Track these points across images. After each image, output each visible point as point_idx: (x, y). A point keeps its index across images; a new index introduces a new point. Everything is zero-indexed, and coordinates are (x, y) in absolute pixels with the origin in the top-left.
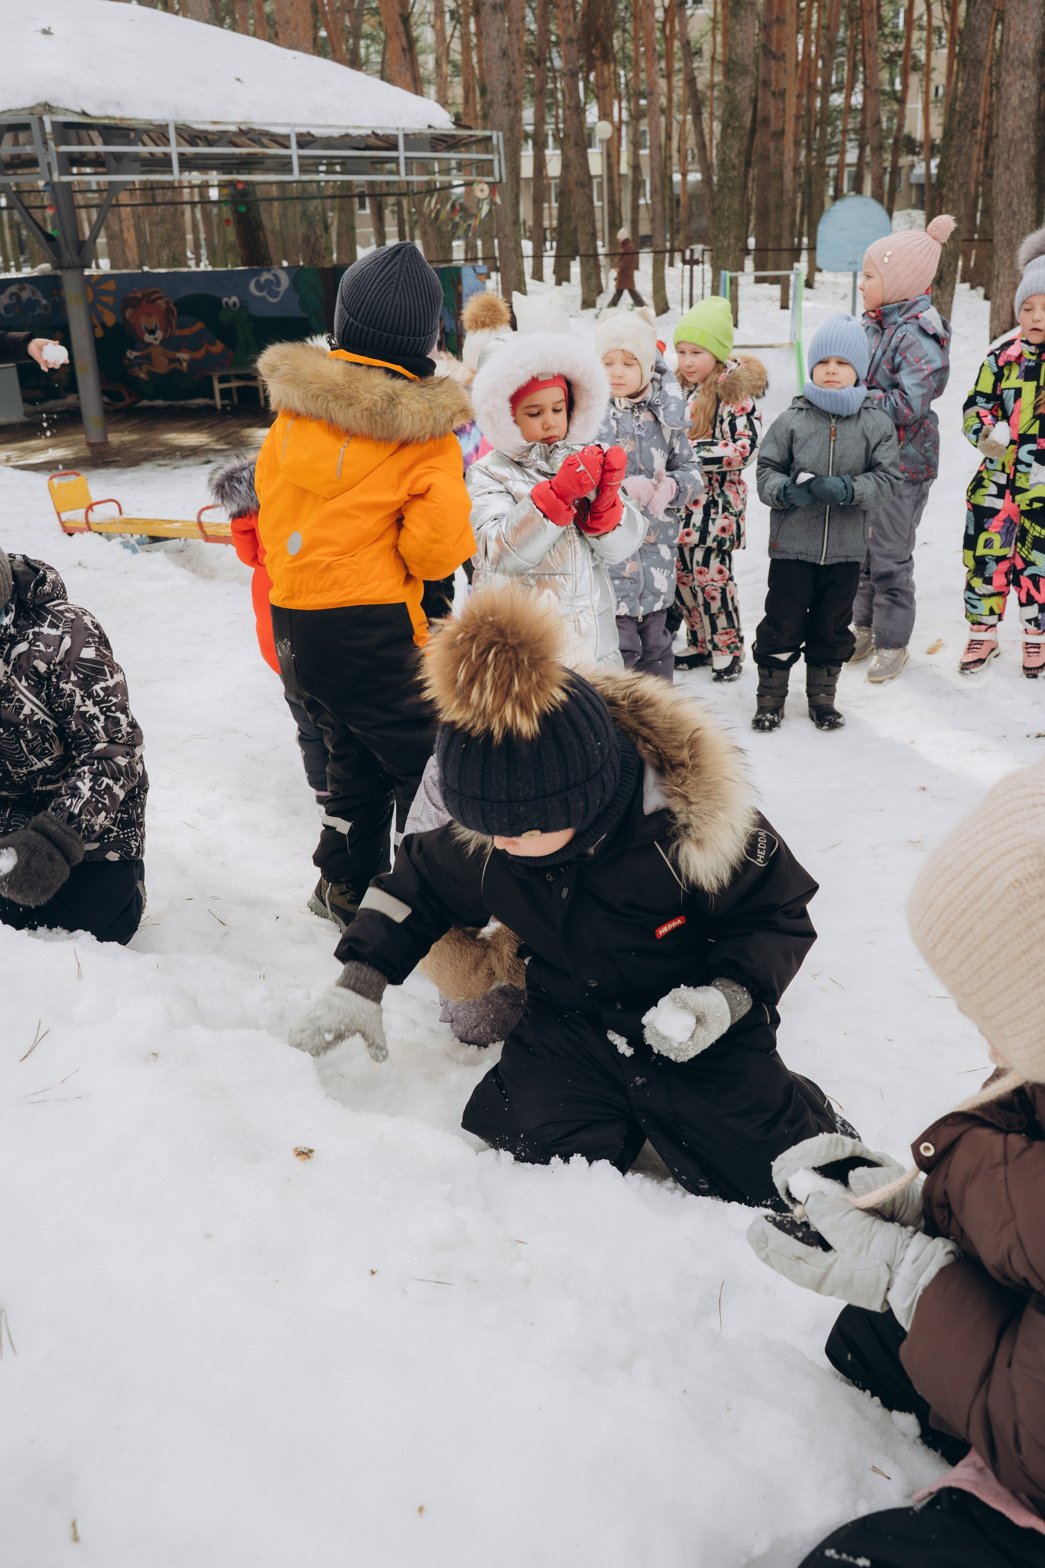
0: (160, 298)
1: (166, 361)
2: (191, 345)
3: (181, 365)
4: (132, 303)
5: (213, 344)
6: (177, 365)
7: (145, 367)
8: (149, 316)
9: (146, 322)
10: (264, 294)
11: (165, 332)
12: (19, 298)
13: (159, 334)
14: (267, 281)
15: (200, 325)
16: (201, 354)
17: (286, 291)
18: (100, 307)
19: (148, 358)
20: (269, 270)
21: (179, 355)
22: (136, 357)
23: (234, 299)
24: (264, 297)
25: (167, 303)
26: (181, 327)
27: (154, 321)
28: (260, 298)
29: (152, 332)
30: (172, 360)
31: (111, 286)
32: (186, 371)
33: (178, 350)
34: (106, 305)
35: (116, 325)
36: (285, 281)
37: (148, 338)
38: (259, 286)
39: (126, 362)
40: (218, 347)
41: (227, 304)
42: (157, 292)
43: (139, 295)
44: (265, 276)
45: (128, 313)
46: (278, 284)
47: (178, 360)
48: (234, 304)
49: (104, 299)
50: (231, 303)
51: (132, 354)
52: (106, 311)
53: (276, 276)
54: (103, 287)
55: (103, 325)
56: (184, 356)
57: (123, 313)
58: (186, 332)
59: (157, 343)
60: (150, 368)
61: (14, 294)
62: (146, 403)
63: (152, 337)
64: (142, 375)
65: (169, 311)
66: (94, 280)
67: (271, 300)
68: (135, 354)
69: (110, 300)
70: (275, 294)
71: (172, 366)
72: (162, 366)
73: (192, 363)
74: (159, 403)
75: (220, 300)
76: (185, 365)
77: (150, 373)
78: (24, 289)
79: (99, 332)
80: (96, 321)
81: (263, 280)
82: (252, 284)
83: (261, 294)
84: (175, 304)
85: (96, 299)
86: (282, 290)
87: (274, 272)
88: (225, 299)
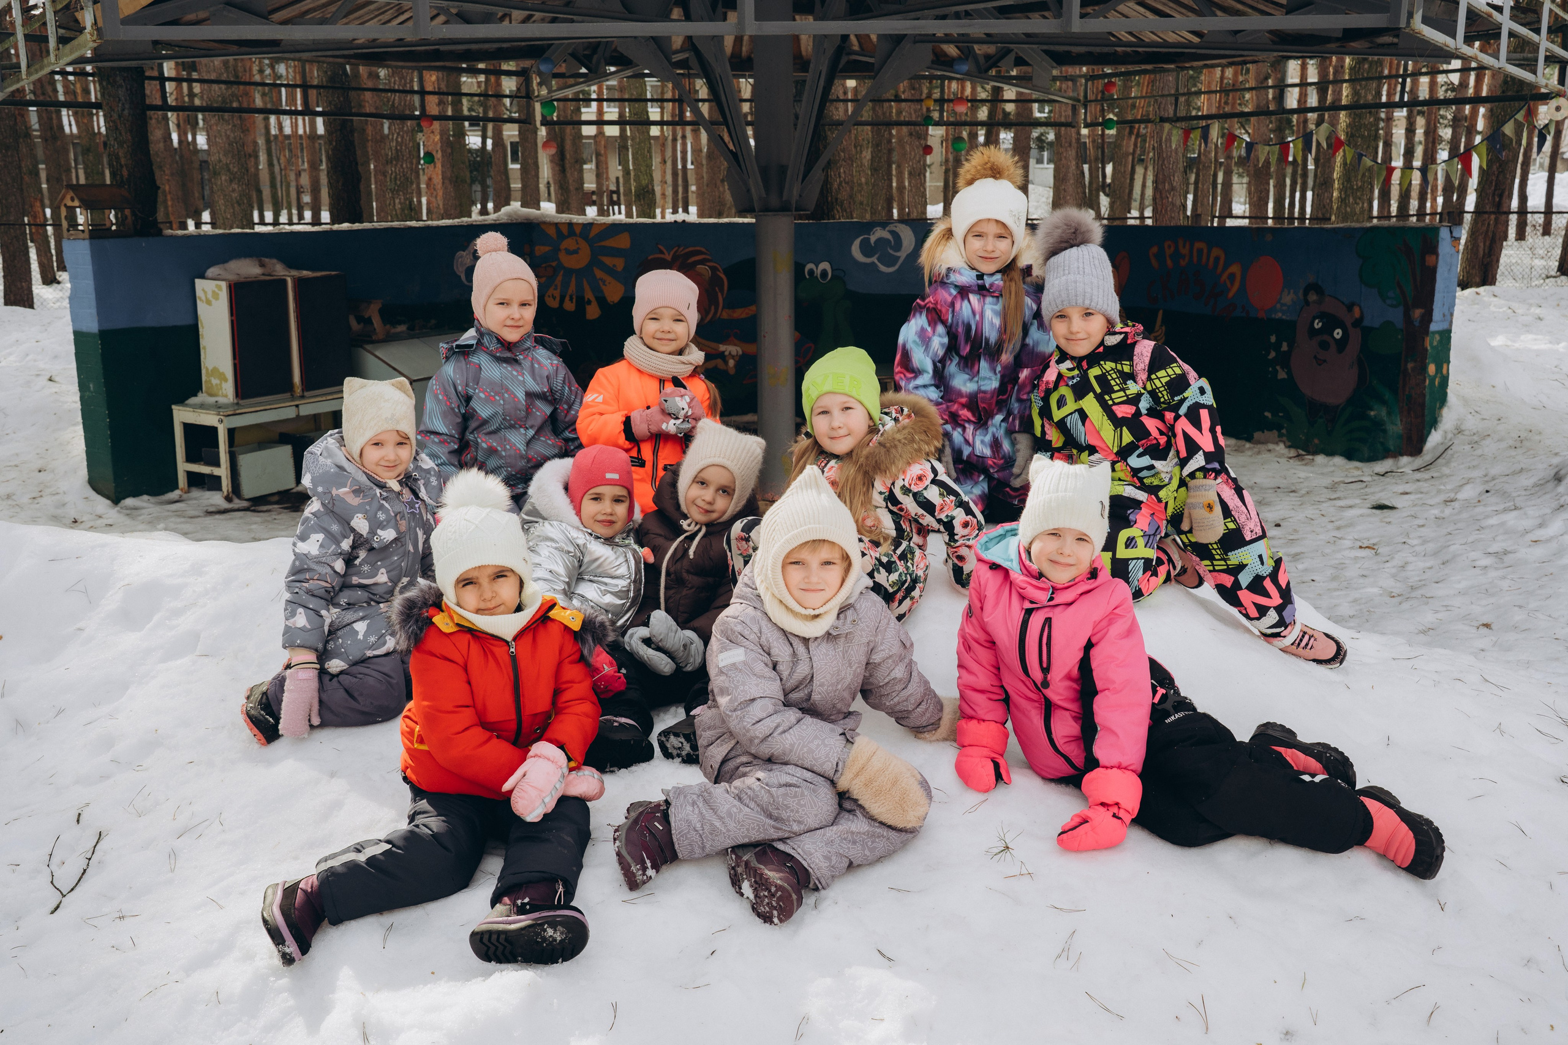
0: (702, 262)
2: (744, 334)
3: (726, 363)
6: (719, 362)
10: (874, 259)
14: (880, 240)
17: (909, 256)
18: (599, 273)
20: (884, 224)
21: (722, 348)
23: (825, 265)
24: (874, 264)
25: (713, 269)
26: (730, 305)
28: (866, 265)
31: (623, 242)
32: (732, 372)
33: (724, 340)
34: (611, 271)
35: (623, 299)
36: (909, 241)
38: (866, 249)
41: (811, 272)
42: (699, 253)
43: (668, 257)
44: (878, 234)
46: (898, 245)
47: (722, 356)
48: (824, 273)
49: (608, 261)
50: (817, 272)
52: (609, 279)
53: (894, 233)
54: (610, 243)
55: (602, 301)
56: (733, 350)
58: (739, 314)
65: (712, 281)
66: (594, 232)
67: (883, 268)
69: (619, 263)
70: (890, 261)
73: (743, 360)
75: (804, 266)
76: (731, 363)
79: (593, 312)
80: (589, 295)
81: (873, 239)
82: (857, 242)
83: (868, 260)
84: (725, 272)
85: (594, 262)
86: (903, 254)
87: (892, 227)
88: (810, 266)
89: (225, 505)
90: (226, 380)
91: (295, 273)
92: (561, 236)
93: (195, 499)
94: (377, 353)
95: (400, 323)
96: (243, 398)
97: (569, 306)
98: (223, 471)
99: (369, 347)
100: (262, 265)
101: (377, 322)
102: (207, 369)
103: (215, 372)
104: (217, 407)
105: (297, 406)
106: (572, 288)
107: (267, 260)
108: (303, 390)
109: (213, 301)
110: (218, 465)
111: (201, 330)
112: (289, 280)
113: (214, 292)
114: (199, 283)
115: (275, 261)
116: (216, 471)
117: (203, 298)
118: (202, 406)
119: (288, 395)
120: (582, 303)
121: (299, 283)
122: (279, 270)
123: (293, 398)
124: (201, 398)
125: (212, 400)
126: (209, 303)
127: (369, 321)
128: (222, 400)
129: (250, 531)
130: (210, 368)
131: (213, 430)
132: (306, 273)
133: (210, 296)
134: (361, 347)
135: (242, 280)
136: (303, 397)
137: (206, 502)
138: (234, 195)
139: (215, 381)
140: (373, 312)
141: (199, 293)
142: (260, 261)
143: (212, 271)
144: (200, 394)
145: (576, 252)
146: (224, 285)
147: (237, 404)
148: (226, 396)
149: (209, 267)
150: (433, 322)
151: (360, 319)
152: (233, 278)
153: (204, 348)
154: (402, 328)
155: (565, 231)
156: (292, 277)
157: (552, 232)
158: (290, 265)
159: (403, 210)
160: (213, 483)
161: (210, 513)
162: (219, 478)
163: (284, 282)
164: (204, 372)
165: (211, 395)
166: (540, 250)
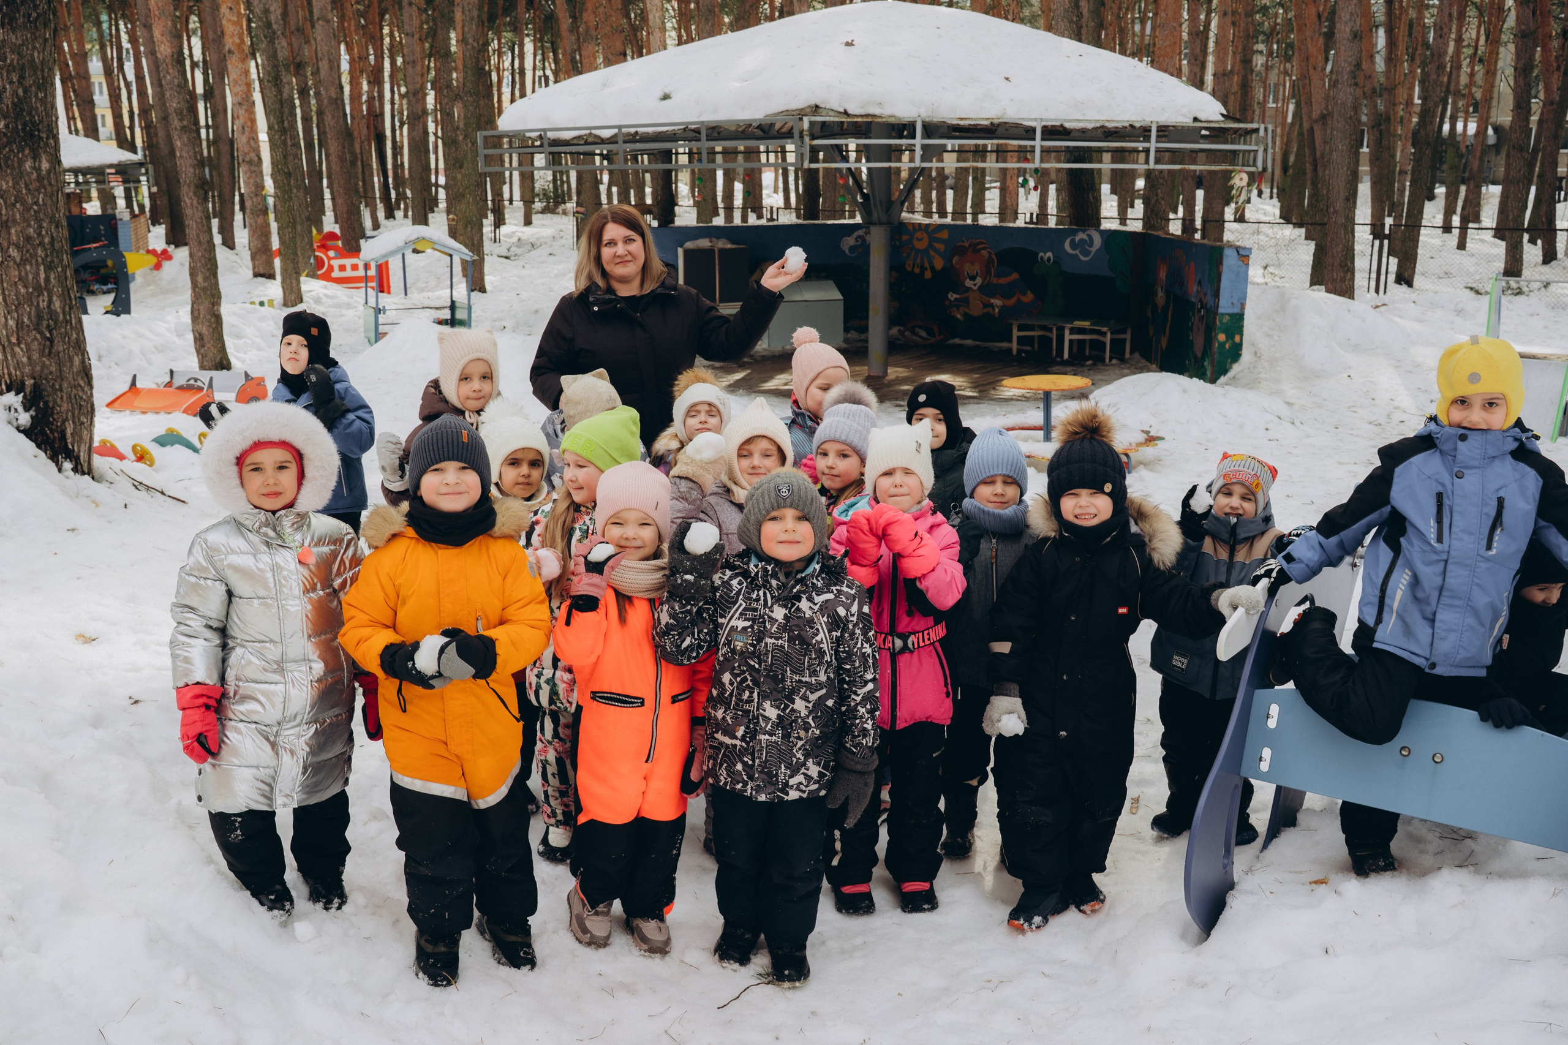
0: (984, 249)
1: (981, 305)
2: (1005, 292)
3: (994, 309)
4: (961, 251)
5: (1024, 294)
6: (990, 309)
7: (962, 309)
8: (973, 264)
9: (969, 268)
10: (1077, 252)
11: (984, 279)
13: (979, 281)
14: (1082, 240)
15: (1015, 276)
16: (1013, 301)
17: (1097, 251)
18: (932, 253)
19: (966, 301)
20: (1084, 231)
21: (992, 301)
22: (956, 299)
23: (1049, 254)
24: (1076, 255)
25: (990, 253)
26: (998, 275)
27: (976, 268)
28: (1072, 255)
29: (973, 278)
30: (986, 305)
31: (944, 235)
32: (996, 315)
33: (993, 296)
34: (937, 251)
35: (944, 268)
36: (1098, 241)
37: (969, 283)
38: (1073, 245)
39: (947, 303)
40: (1029, 297)
41: (1042, 258)
42: (982, 243)
43: (967, 245)
44: (1081, 236)
45: (955, 259)
46: (1091, 244)
47: (992, 306)
48: (1049, 259)
49: (937, 245)
50: (1046, 258)
51: (952, 296)
52: (936, 256)
53: (1089, 236)
54: (937, 235)
55: (932, 268)
56: (997, 302)
57: (951, 260)
58: (1003, 281)
59: (975, 288)
60: (967, 310)
61: (860, 237)
62: (957, 341)
63: (972, 282)
64: (959, 316)
65: (990, 260)
66: (931, 228)
67: (1082, 258)
68: (956, 296)
69: (941, 247)
70: (1086, 253)
71: (986, 310)
72: (976, 309)
73: (1003, 309)
74: (969, 342)
75: (1037, 254)
76: (997, 310)
77: (965, 315)
79: (928, 275)
80: (927, 265)
81: (1077, 239)
82: (1068, 242)
83: (1073, 252)
84: (996, 255)
85: (930, 246)
86: (1094, 249)
87: (1088, 232)
88: (1041, 254)
92: (915, 230)
97: (917, 271)
106: (919, 261)
120: (923, 269)
133: (680, 255)
141: (678, 253)
143: (687, 244)
145: (921, 239)
149: (687, 242)
155: (917, 228)
157: (911, 228)
166: (905, 238)
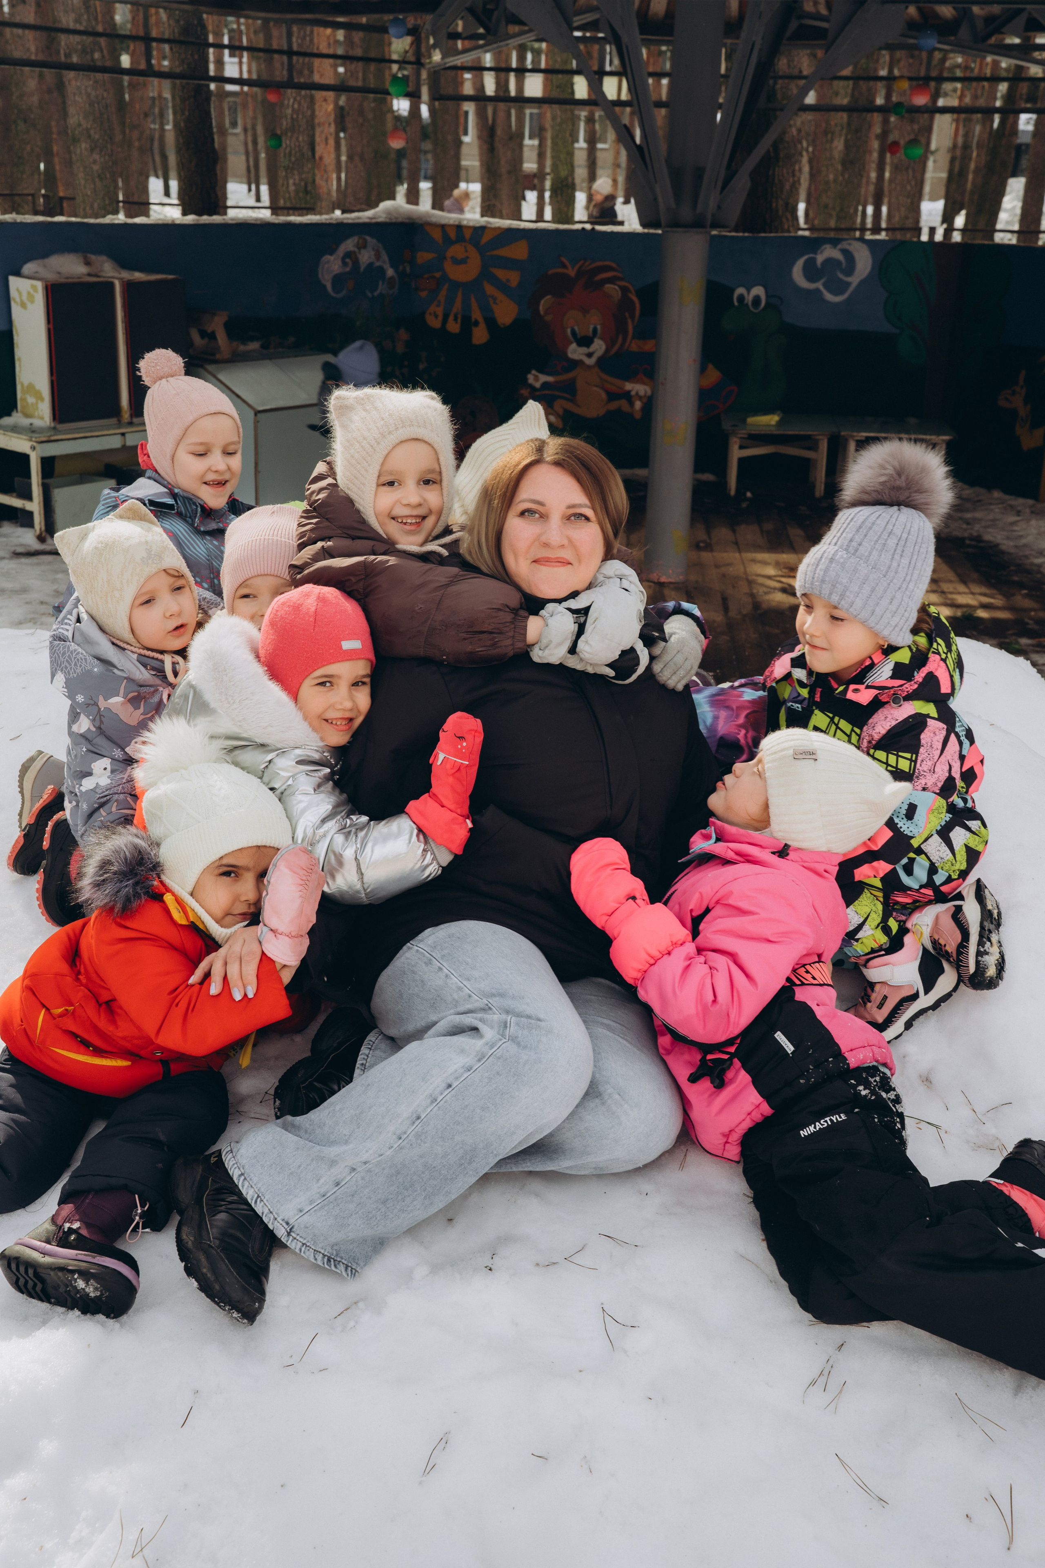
0: (611, 280)
1: (604, 396)
2: (655, 370)
3: (632, 404)
4: (558, 286)
6: (623, 404)
7: (560, 404)
8: (585, 311)
9: (573, 321)
10: (819, 285)
11: (605, 344)
12: (356, 262)
13: (599, 346)
14: (829, 261)
17: (862, 282)
18: (489, 289)
19: (570, 389)
20: (836, 241)
21: (628, 386)
22: (545, 385)
23: (758, 291)
24: (818, 290)
25: (624, 290)
26: (642, 335)
27: (594, 321)
28: (808, 291)
29: (585, 341)
30: (612, 396)
31: (519, 251)
32: (638, 416)
33: (630, 378)
34: (503, 287)
35: (516, 322)
36: (864, 262)
37: (575, 352)
38: (810, 272)
40: (710, 377)
41: (741, 298)
42: (609, 269)
43: (572, 272)
44: (827, 252)
45: (544, 304)
46: (850, 268)
47: (627, 396)
48: (757, 300)
49: (501, 274)
50: (749, 298)
51: (538, 379)
52: (500, 296)
53: (847, 253)
54: (504, 252)
55: (491, 323)
56: (641, 390)
57: (533, 303)
58: (651, 346)
59: (590, 362)
60: (570, 406)
61: (348, 254)
63: (584, 350)
65: (622, 305)
66: (485, 239)
67: (829, 297)
68: (544, 378)
69: (513, 278)
70: (838, 287)
71: (614, 405)
72: (594, 404)
73: (650, 402)
75: (732, 291)
76: (638, 405)
77: (566, 415)
78: (363, 246)
79: (480, 335)
80: (477, 315)
81: (820, 259)
82: (799, 265)
83: (811, 286)
84: (640, 293)
85: (485, 274)
86: (855, 280)
87: (844, 245)
88: (740, 291)
89: (37, 546)
90: (42, 400)
91: (126, 275)
92: (448, 241)
93: (5, 536)
94: (221, 376)
95: (252, 339)
96: (61, 421)
97: (454, 327)
98: (35, 506)
99: (211, 367)
100: (88, 263)
101: (222, 338)
102: (22, 385)
103: (31, 388)
104: (31, 431)
105: (123, 434)
106: (458, 306)
107: (93, 257)
108: (131, 416)
109: (29, 305)
110: (29, 497)
111: (15, 338)
112: (117, 284)
113: (29, 293)
114: (13, 281)
115: (104, 258)
116: (29, 506)
117: (18, 299)
118: (15, 429)
119: (113, 421)
120: (468, 324)
121: (130, 287)
122: (109, 270)
123: (120, 424)
124: (16, 418)
125: (25, 422)
126: (23, 306)
127: (212, 336)
128: (37, 423)
129: (54, 581)
130: (26, 384)
131: (25, 458)
132: (138, 276)
133: (25, 297)
134: (202, 366)
135: (63, 280)
136: (131, 424)
137: (15, 541)
138: (96, 167)
139: (31, 400)
140: (217, 325)
141: (13, 293)
142: (85, 258)
143: (29, 268)
144: (14, 414)
145: (464, 261)
146: (39, 285)
147: (54, 428)
148: (42, 418)
149: (26, 262)
150: (292, 339)
151: (203, 334)
152: (52, 277)
153: (19, 359)
154: (254, 346)
155: (453, 235)
156: (120, 279)
157: (437, 235)
158: (124, 264)
159: (297, 192)
160: (23, 518)
161: (17, 555)
162: (30, 514)
163: (112, 285)
164: (19, 388)
165: (27, 416)
166: (424, 257)
